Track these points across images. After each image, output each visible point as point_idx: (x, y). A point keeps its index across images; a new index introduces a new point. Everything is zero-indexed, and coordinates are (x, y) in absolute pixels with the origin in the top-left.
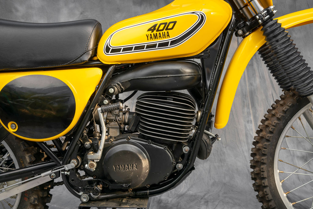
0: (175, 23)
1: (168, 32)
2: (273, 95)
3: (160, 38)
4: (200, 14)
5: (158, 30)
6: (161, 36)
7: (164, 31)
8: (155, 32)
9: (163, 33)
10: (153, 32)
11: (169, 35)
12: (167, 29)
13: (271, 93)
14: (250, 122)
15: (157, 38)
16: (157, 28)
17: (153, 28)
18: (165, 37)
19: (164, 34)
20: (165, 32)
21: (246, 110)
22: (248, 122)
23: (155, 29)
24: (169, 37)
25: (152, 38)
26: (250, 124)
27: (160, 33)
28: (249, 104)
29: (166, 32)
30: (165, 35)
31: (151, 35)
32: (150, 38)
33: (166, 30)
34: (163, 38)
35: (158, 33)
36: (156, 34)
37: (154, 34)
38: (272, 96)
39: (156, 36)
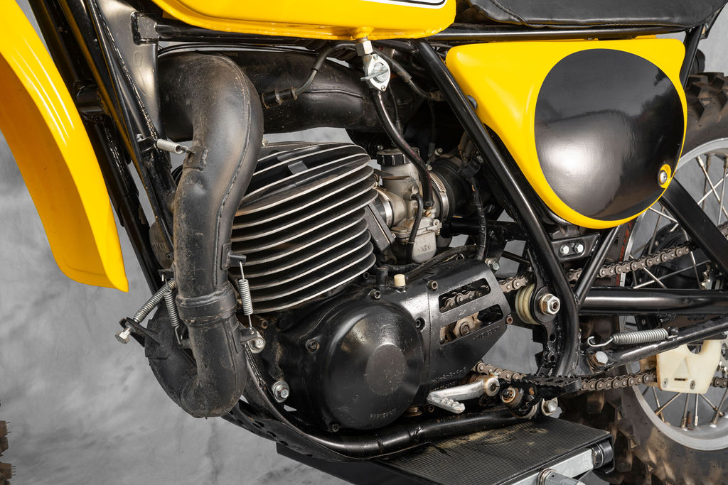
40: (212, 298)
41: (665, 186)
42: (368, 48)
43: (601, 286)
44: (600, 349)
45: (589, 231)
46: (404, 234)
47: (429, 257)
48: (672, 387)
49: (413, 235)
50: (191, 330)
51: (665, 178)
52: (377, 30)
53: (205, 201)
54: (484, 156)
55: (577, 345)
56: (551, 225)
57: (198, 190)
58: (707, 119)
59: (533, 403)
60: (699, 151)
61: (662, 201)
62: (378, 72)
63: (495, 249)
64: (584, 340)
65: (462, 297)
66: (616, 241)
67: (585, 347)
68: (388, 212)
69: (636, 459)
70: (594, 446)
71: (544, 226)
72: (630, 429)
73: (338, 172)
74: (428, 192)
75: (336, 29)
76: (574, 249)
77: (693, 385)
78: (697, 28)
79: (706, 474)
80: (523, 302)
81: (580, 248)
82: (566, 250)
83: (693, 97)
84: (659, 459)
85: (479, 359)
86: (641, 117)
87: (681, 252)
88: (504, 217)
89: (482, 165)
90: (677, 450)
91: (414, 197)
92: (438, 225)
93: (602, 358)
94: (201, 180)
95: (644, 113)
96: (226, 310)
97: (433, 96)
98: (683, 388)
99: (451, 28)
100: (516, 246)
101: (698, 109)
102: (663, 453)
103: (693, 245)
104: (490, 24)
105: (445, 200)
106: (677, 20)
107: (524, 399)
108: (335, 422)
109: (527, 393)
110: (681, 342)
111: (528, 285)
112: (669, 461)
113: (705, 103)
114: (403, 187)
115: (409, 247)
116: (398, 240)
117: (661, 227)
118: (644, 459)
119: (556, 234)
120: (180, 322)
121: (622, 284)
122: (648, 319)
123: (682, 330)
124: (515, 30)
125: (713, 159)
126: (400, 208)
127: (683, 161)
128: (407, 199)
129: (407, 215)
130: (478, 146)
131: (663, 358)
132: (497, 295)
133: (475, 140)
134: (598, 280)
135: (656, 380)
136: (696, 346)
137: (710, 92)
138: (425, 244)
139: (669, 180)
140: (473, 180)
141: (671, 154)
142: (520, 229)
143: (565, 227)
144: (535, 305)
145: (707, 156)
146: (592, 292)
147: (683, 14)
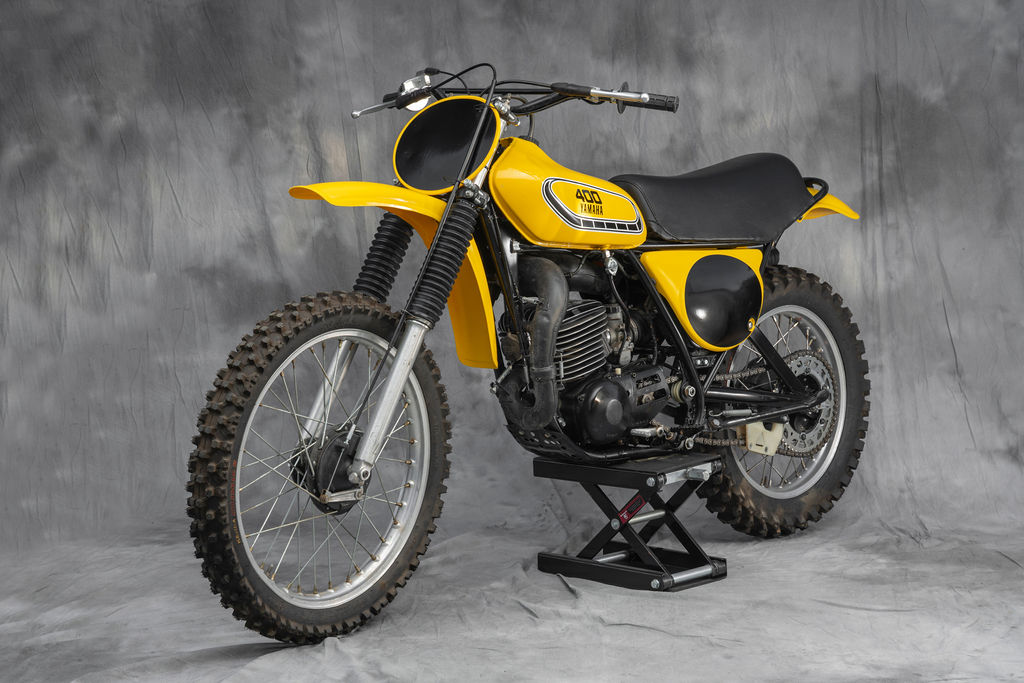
40: (548, 369)
41: (752, 330)
42: (608, 254)
43: (716, 385)
44: (715, 418)
45: (711, 353)
46: (616, 349)
47: (627, 363)
48: (754, 449)
49: (621, 350)
50: (536, 384)
51: (752, 326)
52: (612, 245)
53: (548, 324)
54: (658, 309)
55: (703, 414)
56: (692, 348)
57: (545, 320)
58: (777, 294)
59: (682, 440)
60: (773, 312)
61: (750, 338)
62: (613, 267)
63: (661, 362)
64: (707, 412)
65: (646, 384)
66: (724, 362)
67: (707, 416)
68: (609, 337)
69: (733, 494)
70: (712, 461)
71: (688, 348)
72: (730, 475)
73: (593, 315)
74: (628, 328)
75: (592, 246)
76: (703, 362)
77: (766, 450)
78: (768, 244)
79: (774, 511)
80: (676, 389)
81: (706, 362)
82: (699, 362)
83: (768, 280)
84: (746, 495)
85: (653, 417)
86: (739, 291)
87: (761, 370)
88: (665, 343)
89: (657, 315)
90: (757, 495)
91: (622, 330)
92: (632, 346)
93: (717, 422)
94: (547, 316)
95: (742, 288)
96: (553, 375)
97: (633, 277)
98: (761, 450)
99: (645, 243)
100: (670, 360)
101: (771, 287)
102: (749, 494)
103: (768, 367)
104: (661, 240)
105: (636, 333)
106: (758, 239)
107: (677, 437)
108: (590, 438)
109: (679, 434)
110: (758, 419)
111: (679, 380)
112: (752, 499)
113: (776, 284)
114: (615, 324)
115: (618, 356)
116: (613, 352)
117: (751, 360)
118: (738, 494)
119: (694, 354)
120: (530, 379)
121: (728, 385)
122: (740, 404)
123: (759, 412)
124: (675, 244)
125: (783, 317)
126: (614, 336)
127: (760, 320)
128: (617, 331)
129: (617, 340)
130: (656, 303)
131: (750, 427)
132: (663, 384)
133: (654, 300)
134: (714, 383)
135: (745, 445)
136: (768, 426)
137: (780, 278)
138: (626, 356)
139: (754, 327)
140: (651, 322)
141: (754, 312)
142: (675, 350)
143: (698, 349)
144: (682, 392)
145: (779, 315)
146: (711, 389)
147: (761, 236)
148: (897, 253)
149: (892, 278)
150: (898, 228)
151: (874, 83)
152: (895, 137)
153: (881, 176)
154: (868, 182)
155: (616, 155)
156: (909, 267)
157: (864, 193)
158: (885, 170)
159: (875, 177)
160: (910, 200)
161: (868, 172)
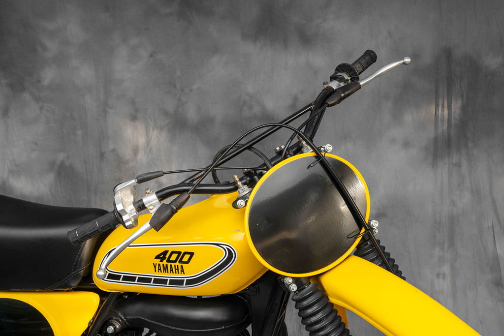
0: (192, 254)
1: (182, 266)
2: (494, 229)
3: (171, 272)
4: (227, 248)
5: (168, 261)
6: (172, 270)
7: (177, 263)
8: (165, 262)
9: (175, 265)
10: (162, 261)
11: (183, 271)
12: (181, 261)
13: (490, 225)
14: (441, 277)
15: (168, 272)
16: (167, 256)
17: (162, 256)
18: (178, 273)
19: (176, 268)
20: (178, 266)
21: (437, 251)
22: (438, 275)
23: (164, 258)
24: (184, 273)
25: (160, 269)
26: (441, 280)
27: (171, 266)
28: (444, 240)
29: (180, 265)
30: (178, 269)
31: (159, 265)
32: (159, 270)
33: (179, 262)
34: (176, 273)
35: (169, 264)
36: (167, 265)
37: (163, 265)
38: (491, 230)
39: (166, 269)
148: (459, 185)
149: (454, 205)
150: (460, 166)
151: (448, 53)
152: (462, 96)
153: (449, 126)
154: (440, 130)
155: (257, 109)
156: (467, 198)
157: (436, 140)
158: (453, 122)
159: (445, 127)
160: (470, 145)
161: (440, 123)
